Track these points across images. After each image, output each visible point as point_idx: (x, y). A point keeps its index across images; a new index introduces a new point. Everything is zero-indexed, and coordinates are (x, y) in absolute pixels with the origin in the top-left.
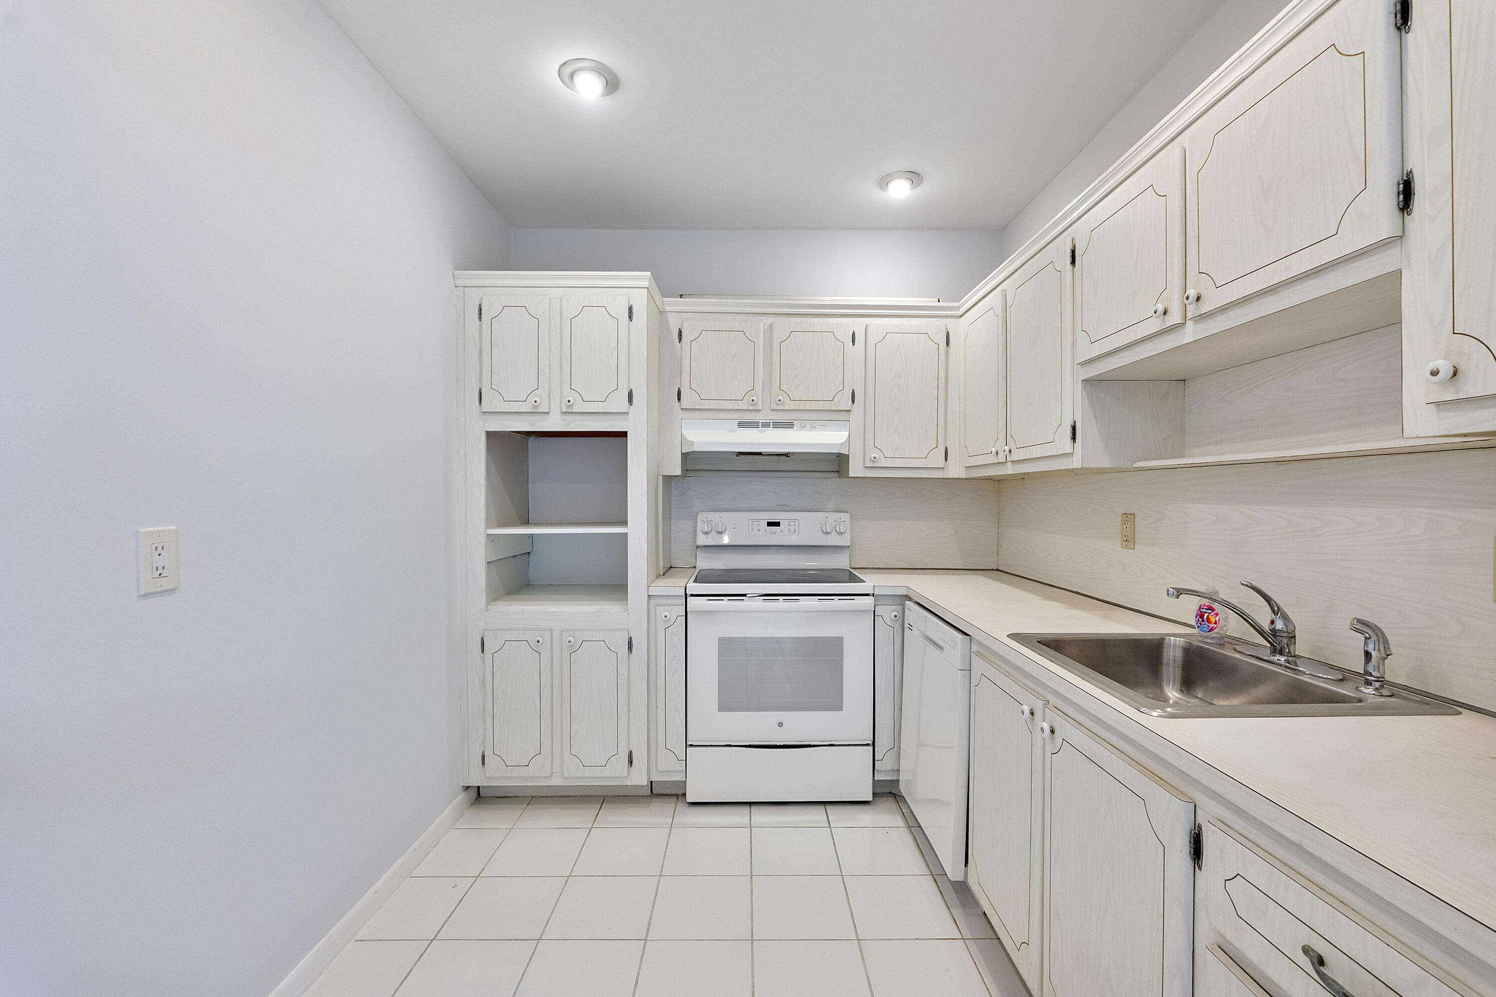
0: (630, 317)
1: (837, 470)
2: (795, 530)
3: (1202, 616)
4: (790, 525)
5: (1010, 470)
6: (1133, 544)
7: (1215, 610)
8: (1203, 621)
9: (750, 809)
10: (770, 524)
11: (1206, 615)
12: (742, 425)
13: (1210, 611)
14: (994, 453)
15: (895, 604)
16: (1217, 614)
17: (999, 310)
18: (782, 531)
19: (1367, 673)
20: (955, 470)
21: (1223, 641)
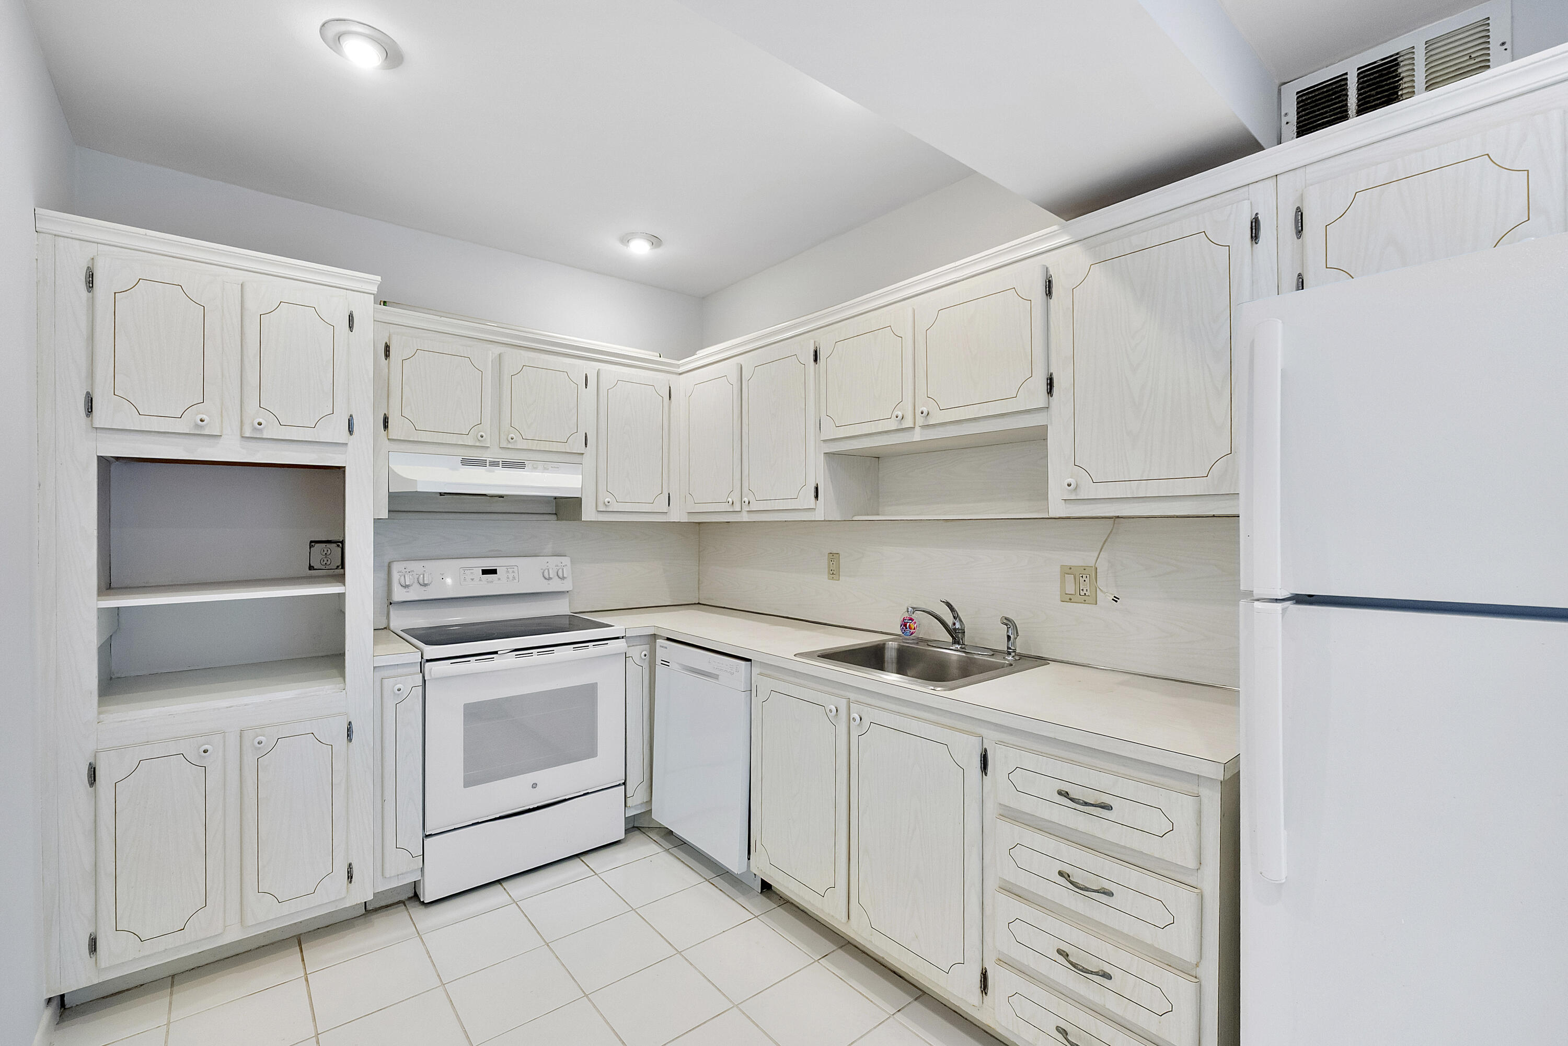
0: (351, 327)
1: (554, 512)
2: (514, 578)
3: (905, 625)
4: (508, 572)
5: (745, 517)
6: (838, 576)
7: (914, 620)
8: (906, 628)
9: (502, 886)
10: (485, 572)
11: (908, 624)
12: (466, 462)
13: (910, 621)
14: (731, 502)
15: (643, 643)
16: (915, 623)
17: (734, 378)
18: (499, 579)
19: (1009, 648)
20: (677, 515)
21: (921, 640)
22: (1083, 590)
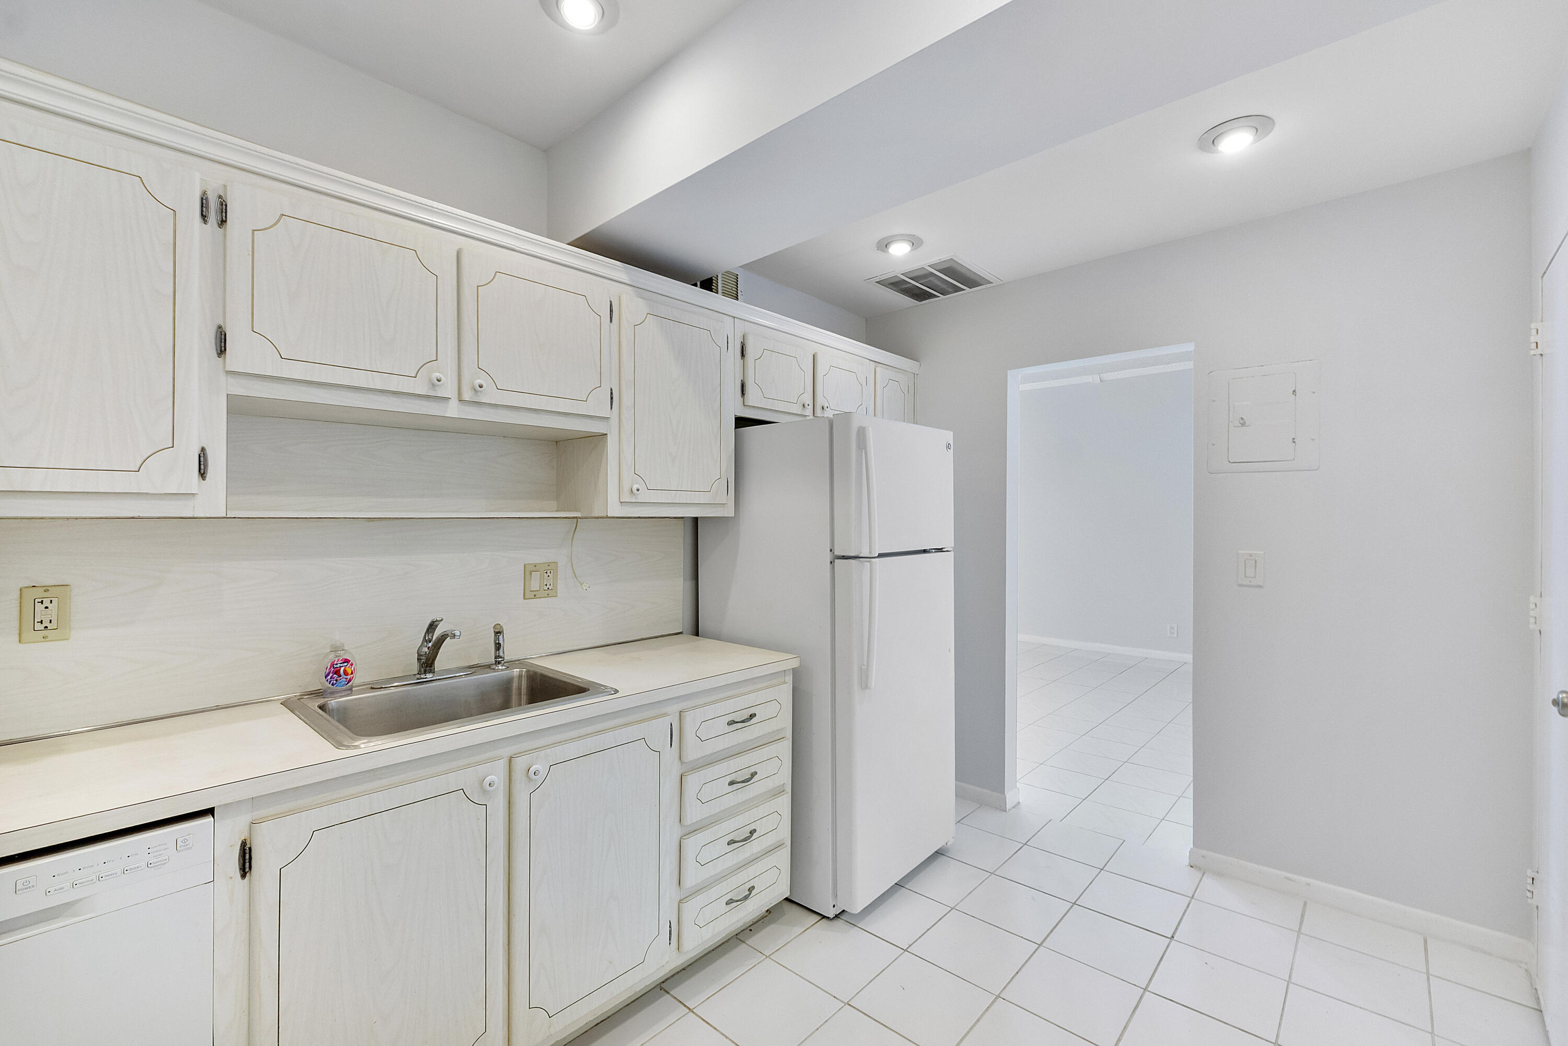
3: (337, 672)
6: (64, 631)
7: (350, 661)
11: (341, 668)
13: (346, 664)
16: (352, 665)
19: (498, 657)
22: (546, 585)
